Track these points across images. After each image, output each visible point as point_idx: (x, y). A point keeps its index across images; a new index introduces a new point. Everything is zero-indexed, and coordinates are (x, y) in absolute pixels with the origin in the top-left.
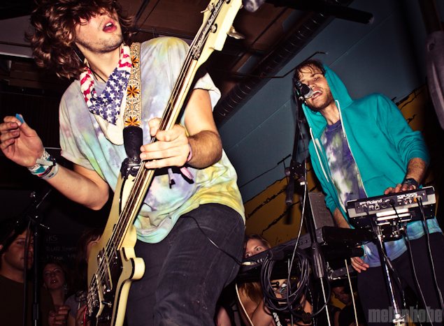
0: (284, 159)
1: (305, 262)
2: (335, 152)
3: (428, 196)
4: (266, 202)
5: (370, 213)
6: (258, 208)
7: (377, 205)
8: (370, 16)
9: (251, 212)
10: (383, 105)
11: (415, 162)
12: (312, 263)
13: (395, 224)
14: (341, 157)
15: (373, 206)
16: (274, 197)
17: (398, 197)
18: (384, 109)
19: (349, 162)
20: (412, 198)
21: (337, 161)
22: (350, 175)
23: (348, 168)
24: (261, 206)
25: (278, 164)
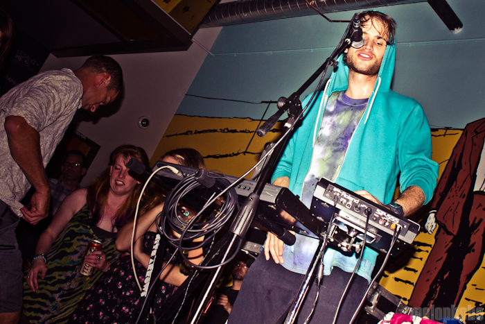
0: (271, 102)
1: (230, 206)
2: (334, 126)
3: (409, 232)
4: (223, 131)
5: (338, 206)
6: (211, 131)
7: (350, 203)
8: (459, 25)
9: (201, 130)
10: (417, 116)
11: (414, 191)
12: (237, 212)
13: (352, 234)
14: (337, 136)
15: (345, 201)
16: (234, 131)
17: (378, 210)
18: (415, 121)
19: (341, 147)
20: (391, 223)
21: (329, 137)
22: (332, 160)
23: (335, 151)
24: (215, 131)
25: (263, 102)
